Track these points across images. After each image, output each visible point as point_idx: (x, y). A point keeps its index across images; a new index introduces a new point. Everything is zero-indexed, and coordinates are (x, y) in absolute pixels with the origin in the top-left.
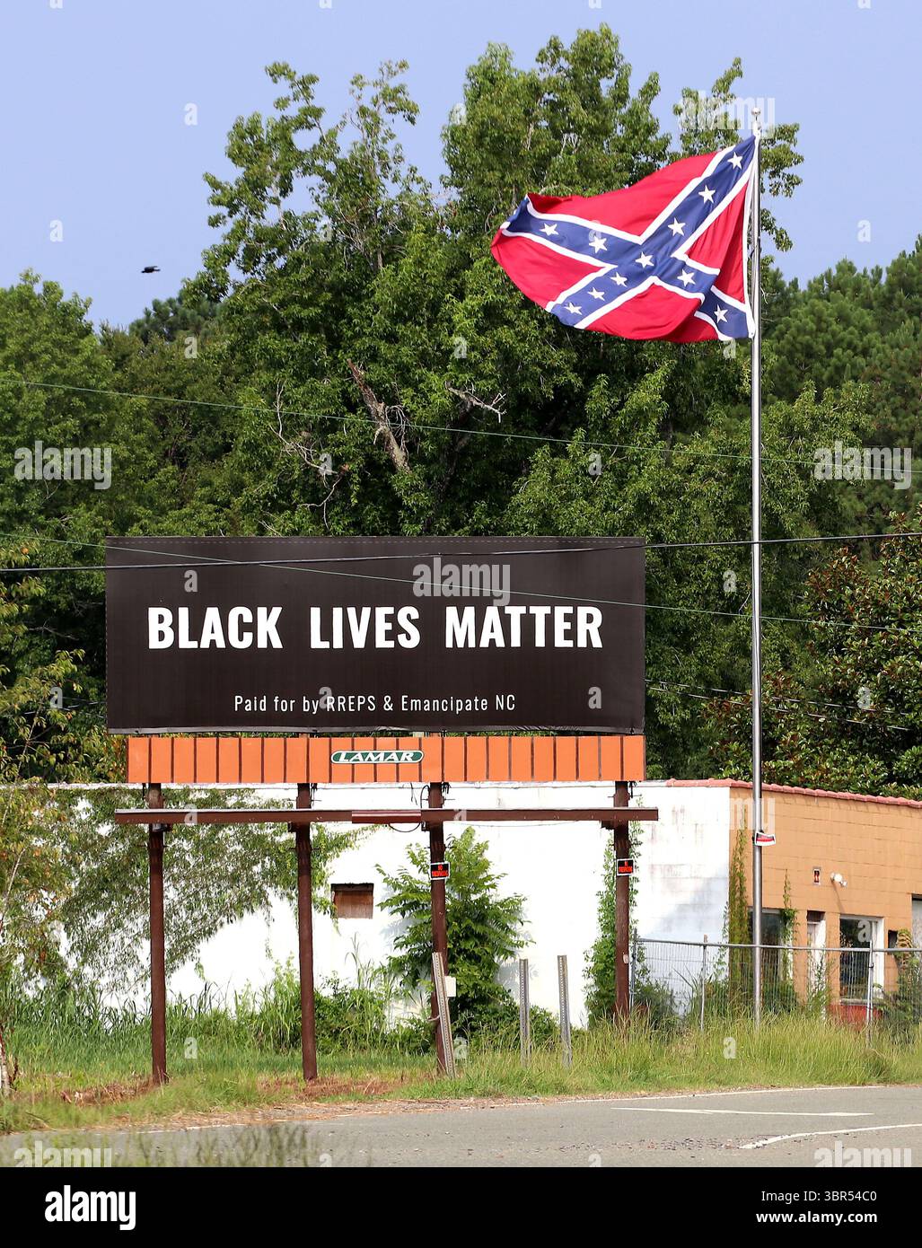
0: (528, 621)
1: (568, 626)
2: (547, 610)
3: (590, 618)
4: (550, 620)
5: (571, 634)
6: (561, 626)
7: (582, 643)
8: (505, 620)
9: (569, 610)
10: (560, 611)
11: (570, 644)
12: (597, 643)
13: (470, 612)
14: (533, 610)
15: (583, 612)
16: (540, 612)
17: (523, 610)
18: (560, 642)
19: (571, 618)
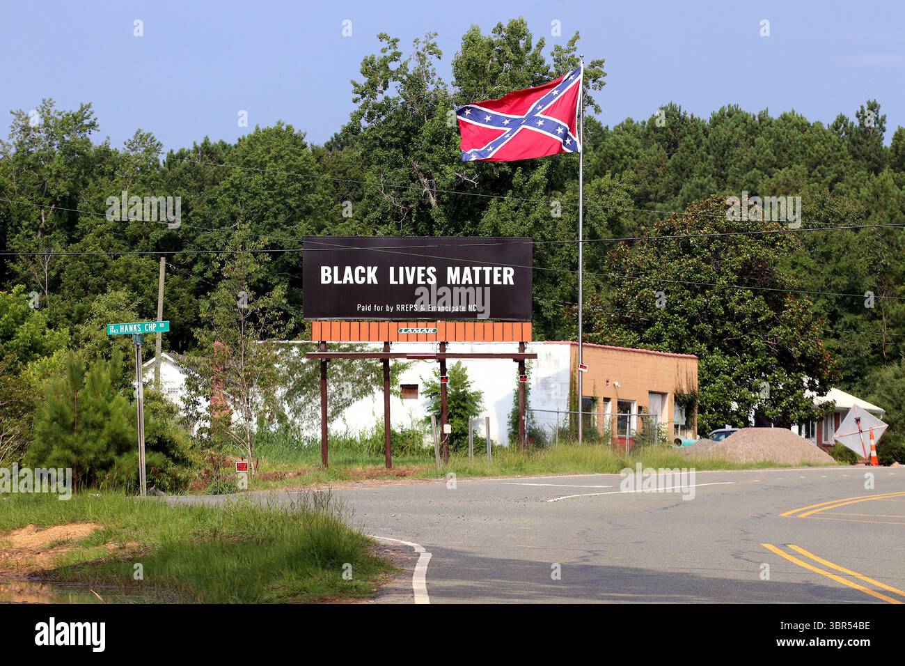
0: (482, 273)
1: (499, 275)
2: (491, 268)
3: (509, 272)
4: (492, 273)
5: (500, 279)
6: (496, 275)
8: (473, 273)
9: (500, 268)
10: (496, 269)
11: (500, 283)
12: (512, 283)
13: (457, 269)
14: (484, 268)
15: (505, 269)
16: (487, 269)
17: (480, 268)
18: (496, 282)
19: (501, 272)
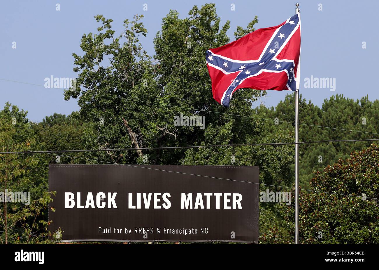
0: (213, 199)
1: (229, 201)
2: (221, 194)
3: (237, 198)
4: (222, 198)
5: (230, 204)
6: (226, 201)
7: (234, 207)
8: (204, 198)
9: (229, 194)
10: (226, 195)
11: (229, 208)
12: (240, 207)
13: (190, 195)
14: (215, 194)
15: (235, 195)
16: (218, 195)
17: (211, 194)
18: (226, 207)
19: (230, 198)
